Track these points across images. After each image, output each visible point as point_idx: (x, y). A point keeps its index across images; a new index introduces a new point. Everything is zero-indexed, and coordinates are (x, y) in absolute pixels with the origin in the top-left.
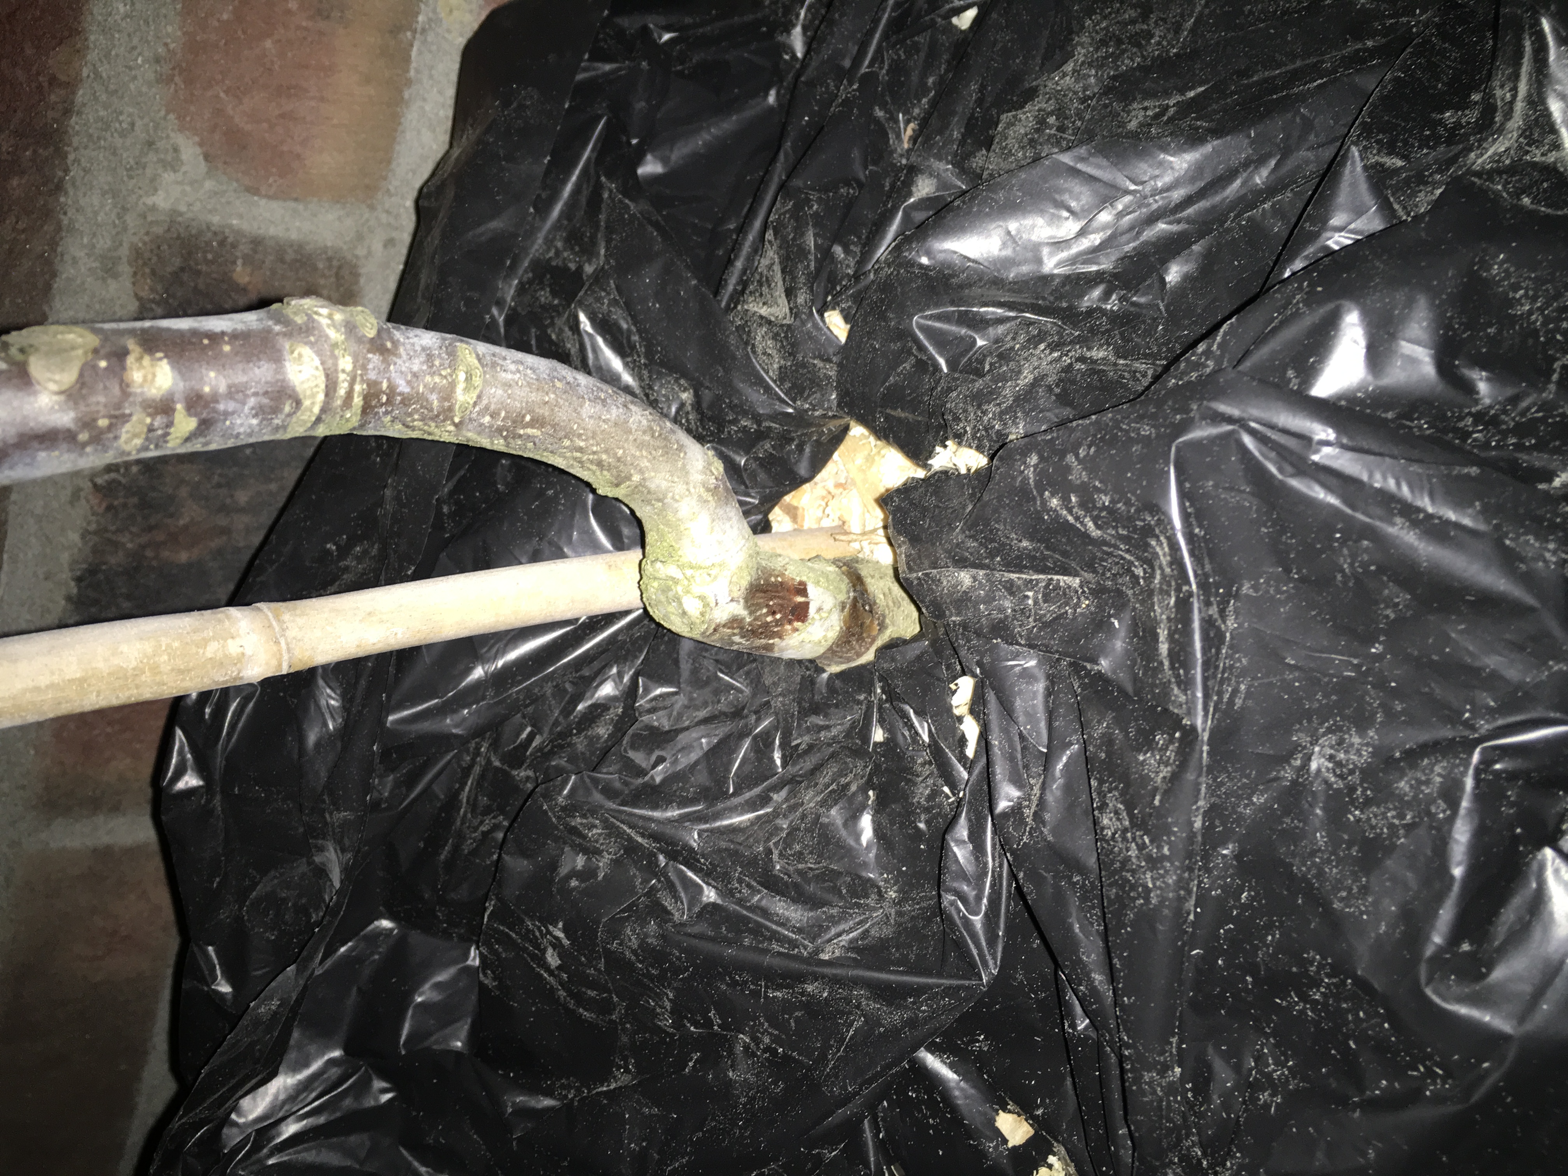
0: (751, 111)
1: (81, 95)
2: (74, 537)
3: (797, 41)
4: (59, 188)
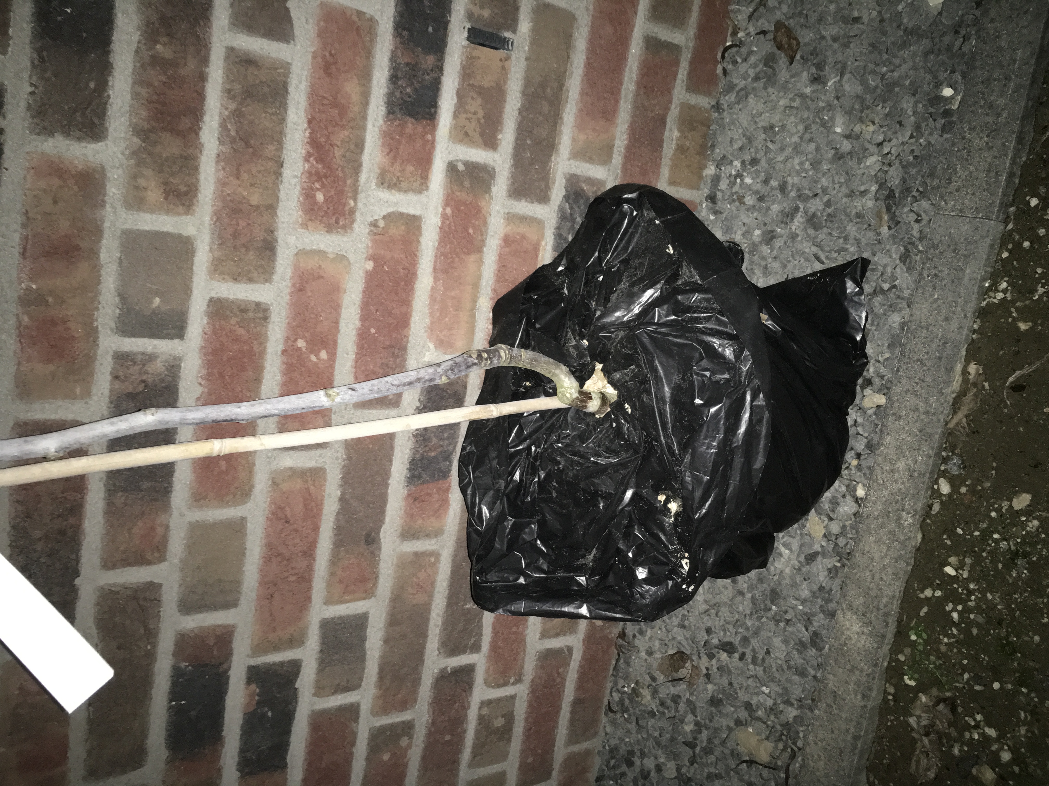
0: (558, 309)
1: (410, 338)
2: (408, 450)
3: (566, 291)
4: (406, 360)
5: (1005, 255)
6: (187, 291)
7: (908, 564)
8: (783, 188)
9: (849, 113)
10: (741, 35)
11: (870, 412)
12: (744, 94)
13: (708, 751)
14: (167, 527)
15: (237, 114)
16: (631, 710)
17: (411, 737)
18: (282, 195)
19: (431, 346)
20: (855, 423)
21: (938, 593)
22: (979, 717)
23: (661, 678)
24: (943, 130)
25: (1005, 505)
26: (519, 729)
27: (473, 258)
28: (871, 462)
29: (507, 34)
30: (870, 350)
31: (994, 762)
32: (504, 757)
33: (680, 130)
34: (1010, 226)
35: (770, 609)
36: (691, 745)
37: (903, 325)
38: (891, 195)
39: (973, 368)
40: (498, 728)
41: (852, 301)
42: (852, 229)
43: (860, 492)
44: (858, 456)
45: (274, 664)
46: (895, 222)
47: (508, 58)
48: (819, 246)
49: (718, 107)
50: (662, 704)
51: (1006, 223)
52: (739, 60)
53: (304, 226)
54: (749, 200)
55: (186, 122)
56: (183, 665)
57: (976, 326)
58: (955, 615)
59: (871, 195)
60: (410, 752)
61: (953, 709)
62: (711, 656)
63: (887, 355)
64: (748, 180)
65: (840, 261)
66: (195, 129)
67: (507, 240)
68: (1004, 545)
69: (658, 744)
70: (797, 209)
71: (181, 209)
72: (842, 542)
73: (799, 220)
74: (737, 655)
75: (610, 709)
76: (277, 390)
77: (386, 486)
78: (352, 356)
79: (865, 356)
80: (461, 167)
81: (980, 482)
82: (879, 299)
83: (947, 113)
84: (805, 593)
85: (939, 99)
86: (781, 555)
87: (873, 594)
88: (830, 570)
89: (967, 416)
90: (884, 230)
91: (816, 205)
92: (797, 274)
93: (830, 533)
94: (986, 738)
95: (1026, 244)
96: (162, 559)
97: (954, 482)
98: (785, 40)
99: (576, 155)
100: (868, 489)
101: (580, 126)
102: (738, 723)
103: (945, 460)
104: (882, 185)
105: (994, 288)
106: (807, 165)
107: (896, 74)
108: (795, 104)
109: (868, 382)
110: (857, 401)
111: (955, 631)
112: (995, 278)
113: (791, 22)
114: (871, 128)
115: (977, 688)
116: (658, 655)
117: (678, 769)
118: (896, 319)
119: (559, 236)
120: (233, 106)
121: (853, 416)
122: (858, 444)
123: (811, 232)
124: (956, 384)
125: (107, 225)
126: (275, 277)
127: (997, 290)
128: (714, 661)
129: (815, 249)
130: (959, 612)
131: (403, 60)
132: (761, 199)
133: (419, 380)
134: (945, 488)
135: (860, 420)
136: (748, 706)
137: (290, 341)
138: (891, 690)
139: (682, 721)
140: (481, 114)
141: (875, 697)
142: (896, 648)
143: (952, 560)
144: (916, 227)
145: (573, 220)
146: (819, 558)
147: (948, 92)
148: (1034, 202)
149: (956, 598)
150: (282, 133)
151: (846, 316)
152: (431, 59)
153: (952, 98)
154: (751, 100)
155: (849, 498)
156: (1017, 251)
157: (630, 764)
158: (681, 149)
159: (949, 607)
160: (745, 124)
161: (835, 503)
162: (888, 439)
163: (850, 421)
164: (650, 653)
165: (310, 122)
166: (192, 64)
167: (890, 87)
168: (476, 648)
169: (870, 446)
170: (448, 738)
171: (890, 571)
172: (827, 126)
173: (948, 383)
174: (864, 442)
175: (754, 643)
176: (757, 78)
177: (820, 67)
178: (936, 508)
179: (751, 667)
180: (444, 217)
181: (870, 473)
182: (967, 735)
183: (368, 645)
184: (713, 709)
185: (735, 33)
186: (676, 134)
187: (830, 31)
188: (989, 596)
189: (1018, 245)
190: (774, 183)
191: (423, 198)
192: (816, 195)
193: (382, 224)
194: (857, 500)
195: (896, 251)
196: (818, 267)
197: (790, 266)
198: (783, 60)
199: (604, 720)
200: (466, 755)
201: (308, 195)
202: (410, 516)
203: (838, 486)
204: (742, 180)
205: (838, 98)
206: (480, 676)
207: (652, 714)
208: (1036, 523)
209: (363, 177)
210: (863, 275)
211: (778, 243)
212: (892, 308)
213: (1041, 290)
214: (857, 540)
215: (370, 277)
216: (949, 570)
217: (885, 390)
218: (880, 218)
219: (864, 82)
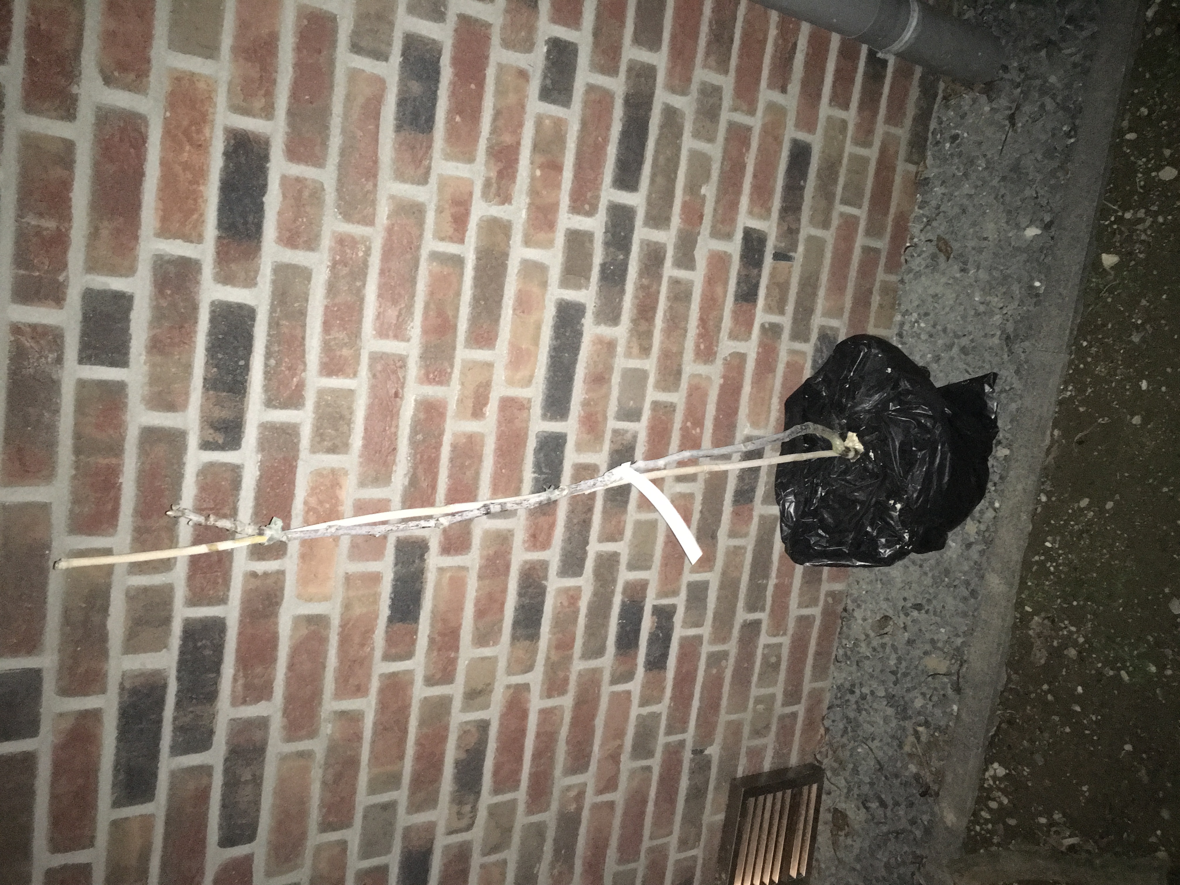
0: (819, 403)
4: (735, 433)
5: (1071, 372)
6: (643, 397)
7: (1025, 542)
8: (945, 330)
9: (983, 290)
10: (916, 240)
11: (1001, 459)
12: (918, 275)
13: (905, 675)
14: (625, 522)
15: (671, 308)
16: (852, 659)
17: (727, 660)
18: (686, 346)
19: (748, 425)
20: (993, 466)
21: (1043, 558)
22: (1066, 622)
23: (872, 634)
24: (1036, 304)
25: (1076, 505)
26: (784, 666)
27: (770, 375)
28: (1002, 487)
29: (792, 254)
30: (1000, 424)
31: (1075, 644)
32: (775, 683)
33: (880, 295)
34: (1073, 356)
35: (944, 581)
36: (894, 673)
37: (1018, 410)
38: (1008, 338)
39: (1056, 432)
40: (773, 664)
41: (988, 396)
42: (986, 354)
43: (997, 505)
44: (995, 484)
45: (664, 605)
46: (1011, 352)
47: (792, 266)
48: (967, 364)
49: (902, 281)
50: (874, 649)
51: (1070, 354)
52: (915, 255)
53: (695, 361)
54: (924, 337)
55: (650, 314)
56: (626, 600)
57: (1057, 410)
58: (1052, 569)
59: (997, 337)
60: (727, 670)
61: (1053, 622)
62: (907, 615)
63: (1009, 427)
64: (922, 325)
65: (980, 374)
66: (653, 318)
67: (788, 365)
68: (1076, 527)
69: (872, 676)
70: (953, 344)
71: (644, 356)
72: (987, 534)
73: (955, 350)
74: (923, 611)
75: (837, 660)
76: (677, 448)
77: (722, 505)
78: (711, 431)
79: (997, 427)
80: (767, 326)
81: (1062, 494)
82: (1003, 395)
83: (1037, 295)
84: (966, 568)
85: (1032, 287)
86: (950, 547)
87: (1005, 560)
88: (980, 552)
89: (1054, 458)
90: (1005, 356)
91: (965, 341)
92: (955, 381)
93: (980, 531)
94: (1070, 632)
95: (1082, 366)
96: (621, 539)
97: (1049, 494)
98: (943, 247)
99: (824, 315)
100: (1002, 502)
101: (826, 298)
102: (926, 653)
103: (1043, 483)
104: (1003, 332)
105: (1066, 389)
106: (959, 318)
107: (1008, 271)
108: (950, 282)
109: (999, 443)
110: (993, 453)
111: (1052, 577)
112: (1066, 383)
113: (947, 237)
114: (996, 299)
115: (1065, 605)
116: (870, 621)
117: (886, 690)
118: (1013, 406)
119: (814, 361)
120: (669, 304)
121: (991, 462)
122: (994, 477)
123: (963, 356)
124: (1048, 441)
125: (616, 366)
126: (680, 389)
127: (1067, 391)
128: (909, 618)
129: (965, 366)
130: (1054, 567)
131: (744, 273)
132: (931, 336)
133: (778, 439)
134: (1044, 498)
135: (995, 464)
136: (933, 641)
137: (684, 422)
138: (1018, 616)
139: (888, 659)
140: (778, 297)
141: (1009, 621)
142: (1020, 592)
143: (1049, 538)
144: (1023, 355)
145: (822, 352)
146: (973, 546)
147: (1037, 284)
148: (1085, 344)
149: (1052, 560)
150: (688, 316)
151: (986, 404)
152: (756, 271)
153: (1040, 287)
154: (923, 278)
155: (991, 510)
156: (1077, 369)
157: (852, 692)
158: (881, 306)
159: (1049, 564)
160: (920, 291)
161: (982, 512)
162: (1012, 473)
163: (990, 464)
164: (864, 620)
165: (700, 309)
166: (655, 287)
167: (1006, 277)
168: (763, 609)
169: (1002, 478)
170: (746, 665)
171: (1015, 546)
172: (970, 296)
173: (1043, 441)
174: (998, 476)
175: (935, 602)
176: (927, 267)
177: (965, 263)
178: (1039, 510)
179: (933, 617)
180: (758, 353)
181: (1001, 493)
182: (1061, 633)
183: (708, 600)
184: (910, 648)
185: (912, 239)
186: (878, 298)
187: (971, 244)
188: (1070, 556)
189: (1077, 366)
190: (939, 328)
191: (748, 343)
192: (965, 335)
193: (729, 359)
194: (995, 510)
195: (1012, 368)
196: (968, 377)
197: (950, 376)
198: (942, 258)
199: (832, 667)
200: (755, 678)
201: (697, 346)
202: (733, 523)
203: (983, 504)
204: (919, 325)
205: (976, 282)
206: (764, 627)
207: (867, 658)
208: (1092, 513)
209: (721, 335)
210: (994, 382)
211: (943, 362)
212: (1013, 400)
213: (1090, 390)
214: (996, 532)
215: (722, 387)
216: (1048, 544)
217: (1009, 446)
218: (1002, 349)
219: (990, 274)
